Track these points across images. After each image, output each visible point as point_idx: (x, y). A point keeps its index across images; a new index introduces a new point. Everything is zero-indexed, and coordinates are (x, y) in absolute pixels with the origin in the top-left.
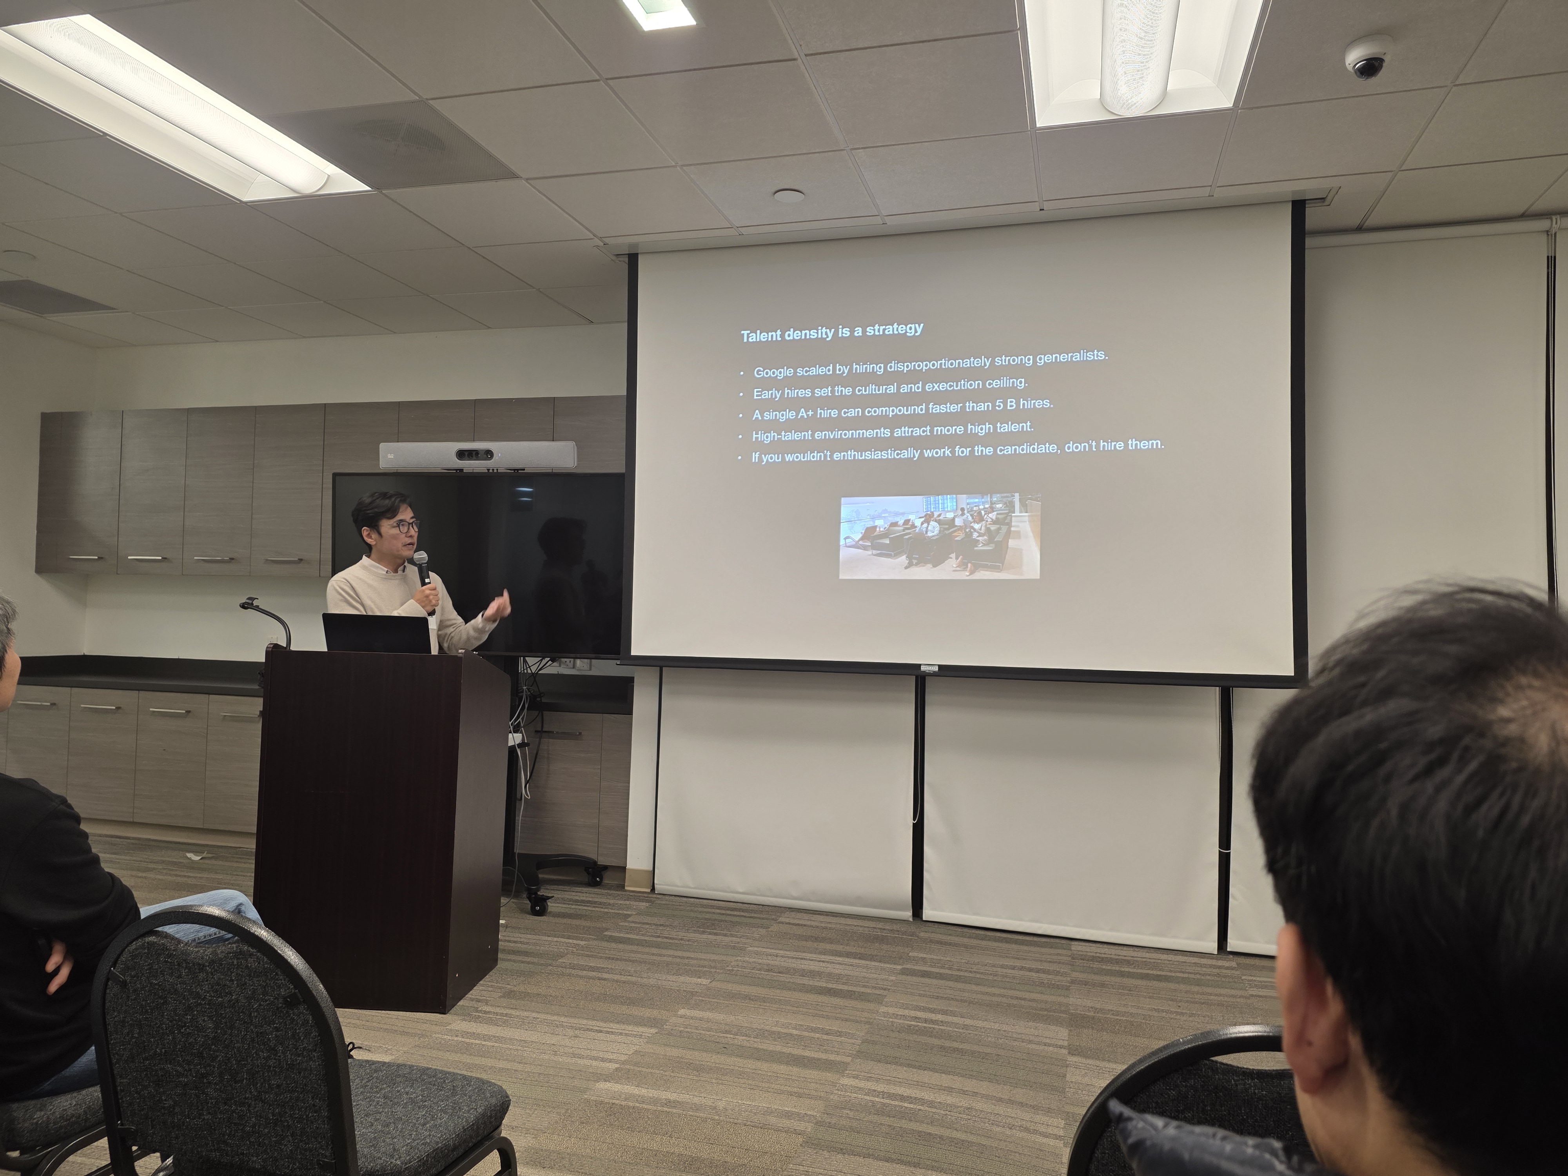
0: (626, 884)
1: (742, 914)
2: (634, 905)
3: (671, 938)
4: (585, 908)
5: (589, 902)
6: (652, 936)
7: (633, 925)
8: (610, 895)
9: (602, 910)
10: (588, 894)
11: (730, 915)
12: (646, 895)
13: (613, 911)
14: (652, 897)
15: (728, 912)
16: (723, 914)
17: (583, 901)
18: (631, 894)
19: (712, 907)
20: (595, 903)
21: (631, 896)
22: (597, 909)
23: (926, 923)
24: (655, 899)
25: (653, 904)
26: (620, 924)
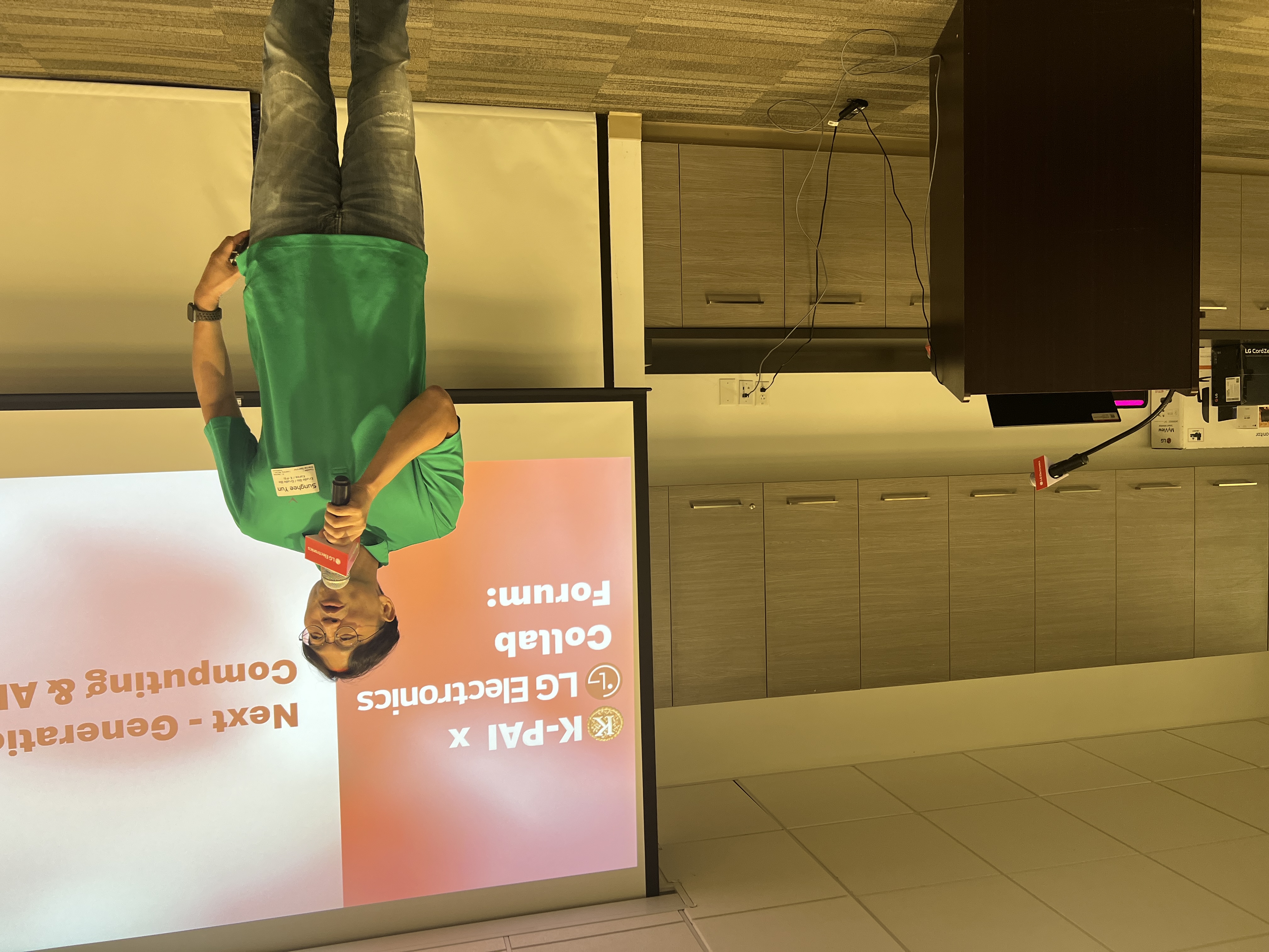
0: (641, 119)
1: (478, 84)
2: (618, 89)
3: (542, 36)
4: (675, 81)
5: (675, 91)
6: (568, 39)
7: (603, 56)
8: (655, 103)
9: (653, 79)
10: (682, 102)
11: (491, 81)
12: (612, 106)
13: (638, 77)
14: (602, 102)
15: (496, 85)
16: (501, 81)
17: (683, 91)
18: (630, 107)
19: (521, 93)
20: (667, 90)
21: (628, 104)
22: (660, 80)
23: (239, 87)
24: (594, 102)
25: (599, 92)
26: (618, 56)
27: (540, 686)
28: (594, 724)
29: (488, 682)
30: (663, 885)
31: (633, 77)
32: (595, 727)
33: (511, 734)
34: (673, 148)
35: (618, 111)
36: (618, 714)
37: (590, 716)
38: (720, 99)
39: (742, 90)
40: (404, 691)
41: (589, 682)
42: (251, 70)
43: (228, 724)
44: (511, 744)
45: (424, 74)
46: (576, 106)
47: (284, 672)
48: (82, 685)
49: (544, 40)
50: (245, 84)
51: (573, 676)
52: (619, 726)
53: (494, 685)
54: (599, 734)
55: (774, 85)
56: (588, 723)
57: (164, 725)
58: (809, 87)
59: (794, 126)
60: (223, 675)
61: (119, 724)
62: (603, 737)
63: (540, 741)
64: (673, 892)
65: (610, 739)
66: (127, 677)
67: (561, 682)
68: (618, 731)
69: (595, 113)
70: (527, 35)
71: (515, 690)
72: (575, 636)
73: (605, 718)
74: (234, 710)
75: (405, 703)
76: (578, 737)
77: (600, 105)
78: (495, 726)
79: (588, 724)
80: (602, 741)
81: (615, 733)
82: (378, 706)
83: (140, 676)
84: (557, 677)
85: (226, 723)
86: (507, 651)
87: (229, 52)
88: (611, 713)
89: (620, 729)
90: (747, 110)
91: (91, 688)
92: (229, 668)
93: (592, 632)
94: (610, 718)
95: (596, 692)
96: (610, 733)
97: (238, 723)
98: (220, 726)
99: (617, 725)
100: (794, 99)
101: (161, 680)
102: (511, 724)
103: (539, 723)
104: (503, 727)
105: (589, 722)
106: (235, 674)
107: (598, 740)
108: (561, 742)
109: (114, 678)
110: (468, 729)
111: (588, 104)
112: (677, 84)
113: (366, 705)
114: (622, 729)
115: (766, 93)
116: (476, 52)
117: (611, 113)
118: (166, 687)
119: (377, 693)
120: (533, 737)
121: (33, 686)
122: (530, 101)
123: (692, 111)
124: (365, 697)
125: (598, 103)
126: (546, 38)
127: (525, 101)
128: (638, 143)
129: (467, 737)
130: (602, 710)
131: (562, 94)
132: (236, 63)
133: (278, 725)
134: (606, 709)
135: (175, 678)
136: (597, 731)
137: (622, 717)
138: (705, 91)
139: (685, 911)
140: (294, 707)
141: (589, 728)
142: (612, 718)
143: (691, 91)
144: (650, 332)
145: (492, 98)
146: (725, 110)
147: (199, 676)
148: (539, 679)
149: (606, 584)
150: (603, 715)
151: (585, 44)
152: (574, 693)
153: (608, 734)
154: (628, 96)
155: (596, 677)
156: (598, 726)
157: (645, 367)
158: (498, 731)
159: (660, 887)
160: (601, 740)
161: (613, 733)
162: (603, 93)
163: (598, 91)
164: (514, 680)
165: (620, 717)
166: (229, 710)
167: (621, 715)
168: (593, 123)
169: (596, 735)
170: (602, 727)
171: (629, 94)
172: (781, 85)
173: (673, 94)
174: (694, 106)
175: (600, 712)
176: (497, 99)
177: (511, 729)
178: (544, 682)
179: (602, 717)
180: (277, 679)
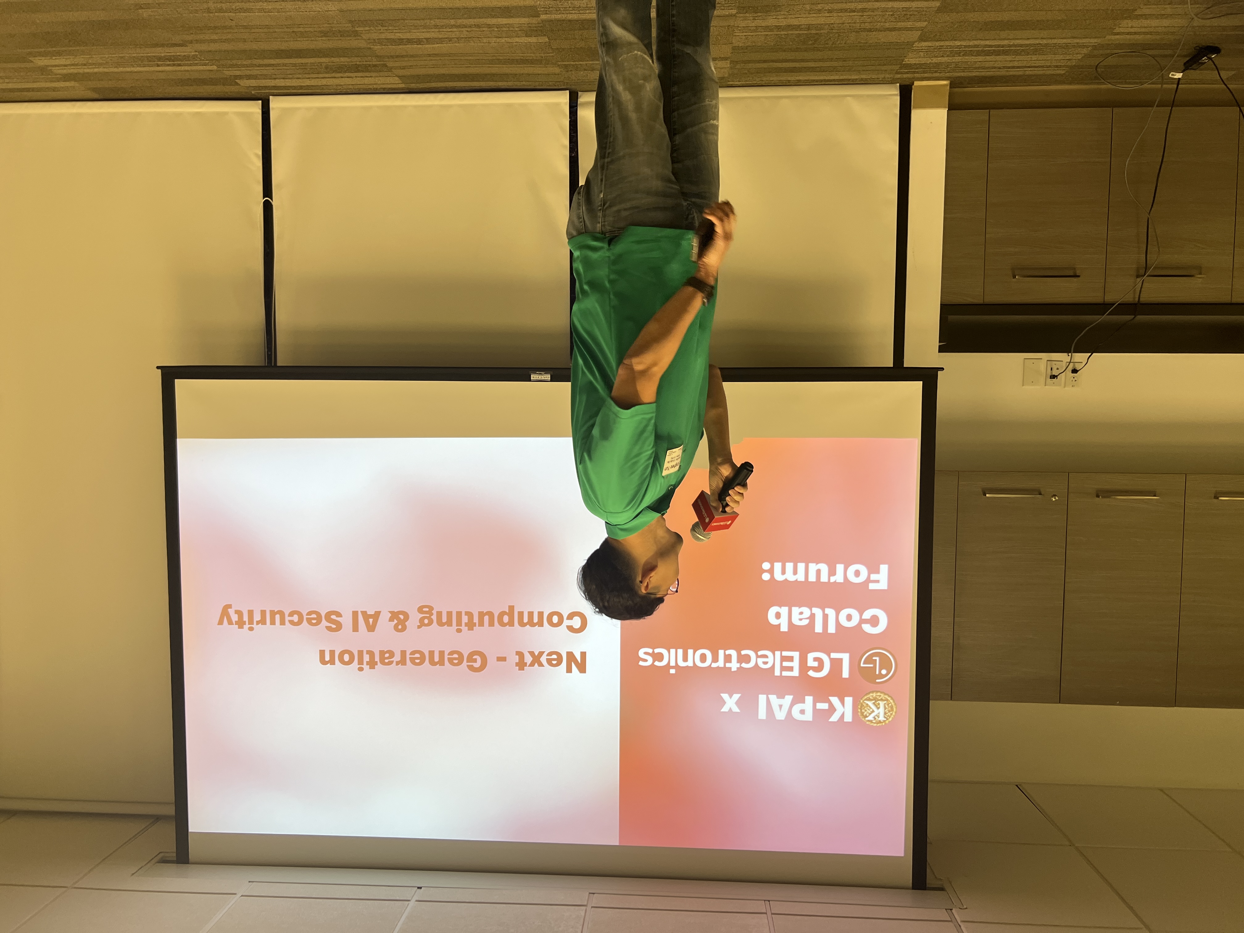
0: (949, 87)
1: (779, 65)
2: (924, 57)
3: (846, 10)
4: (988, 43)
5: (989, 53)
6: (873, 10)
7: (909, 24)
8: (965, 68)
9: (964, 43)
10: (996, 65)
11: (793, 61)
12: (916, 75)
13: (948, 43)
14: (907, 73)
15: (797, 65)
16: (803, 61)
17: (998, 53)
18: (937, 75)
19: (822, 70)
20: (979, 54)
21: (936, 72)
22: (971, 43)
23: (560, 88)
24: (897, 73)
25: (904, 63)
26: (926, 23)
27: (811, 663)
28: (865, 707)
29: (760, 653)
30: (930, 880)
31: (942, 43)
32: (866, 711)
33: (781, 706)
34: (982, 115)
35: (923, 80)
36: (891, 701)
37: (861, 699)
38: (1041, 57)
39: (1067, 46)
40: (680, 652)
41: (862, 665)
42: (571, 71)
43: (528, 665)
44: (780, 715)
45: (727, 60)
46: (879, 79)
47: (576, 622)
48: (415, 617)
49: (848, 14)
50: (566, 83)
51: (845, 657)
52: (891, 712)
53: (765, 656)
54: (870, 718)
55: (1105, 37)
56: (858, 705)
57: (476, 659)
58: (1149, 36)
59: (1127, 81)
60: (526, 620)
61: (442, 653)
62: (874, 721)
63: (808, 716)
64: (942, 889)
65: (881, 724)
66: (449, 614)
67: (832, 660)
68: (890, 717)
69: (898, 84)
70: (830, 11)
71: (785, 664)
72: (849, 618)
73: (877, 702)
74: (533, 652)
75: (681, 664)
76: (848, 718)
77: (905, 76)
78: (765, 696)
79: (859, 707)
80: (872, 726)
81: (887, 719)
82: (657, 663)
83: (459, 614)
84: (829, 656)
85: (526, 663)
86: (780, 625)
87: (553, 56)
88: (884, 698)
89: (892, 716)
90: (1072, 67)
91: (422, 620)
92: (531, 614)
93: (867, 615)
94: (882, 704)
95: (869, 675)
96: (882, 718)
97: (536, 664)
98: (521, 665)
99: (889, 711)
100: (1129, 51)
101: (476, 620)
102: (781, 696)
103: (809, 699)
104: (773, 698)
105: (860, 705)
106: (536, 620)
107: (868, 724)
108: (830, 720)
109: (439, 614)
110: (739, 695)
111: (892, 76)
112: (990, 46)
113: (646, 661)
114: (894, 716)
115: (1095, 48)
116: (779, 33)
117: (917, 83)
118: (479, 626)
119: (657, 651)
120: (802, 712)
121: (378, 614)
122: (832, 78)
123: (1007, 74)
124: (646, 653)
125: (902, 74)
126: (850, 12)
127: (827, 78)
128: (945, 111)
129: (738, 703)
130: (874, 695)
131: (864, 68)
132: (559, 65)
133: (569, 670)
134: (879, 694)
135: (486, 618)
136: (868, 715)
137: (895, 704)
138: (1023, 50)
139: (953, 911)
140: (583, 655)
141: (859, 710)
142: (885, 703)
143: (1006, 53)
144: (946, 309)
145: (793, 77)
146: (1045, 69)
147: (506, 619)
148: (811, 656)
149: (884, 569)
150: (875, 699)
151: (891, 13)
152: (846, 674)
153: (879, 719)
154: (935, 63)
155: (869, 660)
156: (869, 710)
157: (939, 346)
158: (768, 701)
159: (927, 882)
160: (872, 724)
161: (885, 719)
162: (908, 62)
163: (903, 61)
164: (785, 653)
165: (893, 704)
166: (529, 652)
167: (894, 702)
168: (896, 95)
169: (867, 719)
170: (873, 711)
171: (936, 62)
172: (1113, 37)
173: (986, 57)
174: (1009, 68)
175: (872, 696)
176: (797, 78)
177: (781, 701)
178: (816, 659)
179: (874, 701)
180: (571, 628)
